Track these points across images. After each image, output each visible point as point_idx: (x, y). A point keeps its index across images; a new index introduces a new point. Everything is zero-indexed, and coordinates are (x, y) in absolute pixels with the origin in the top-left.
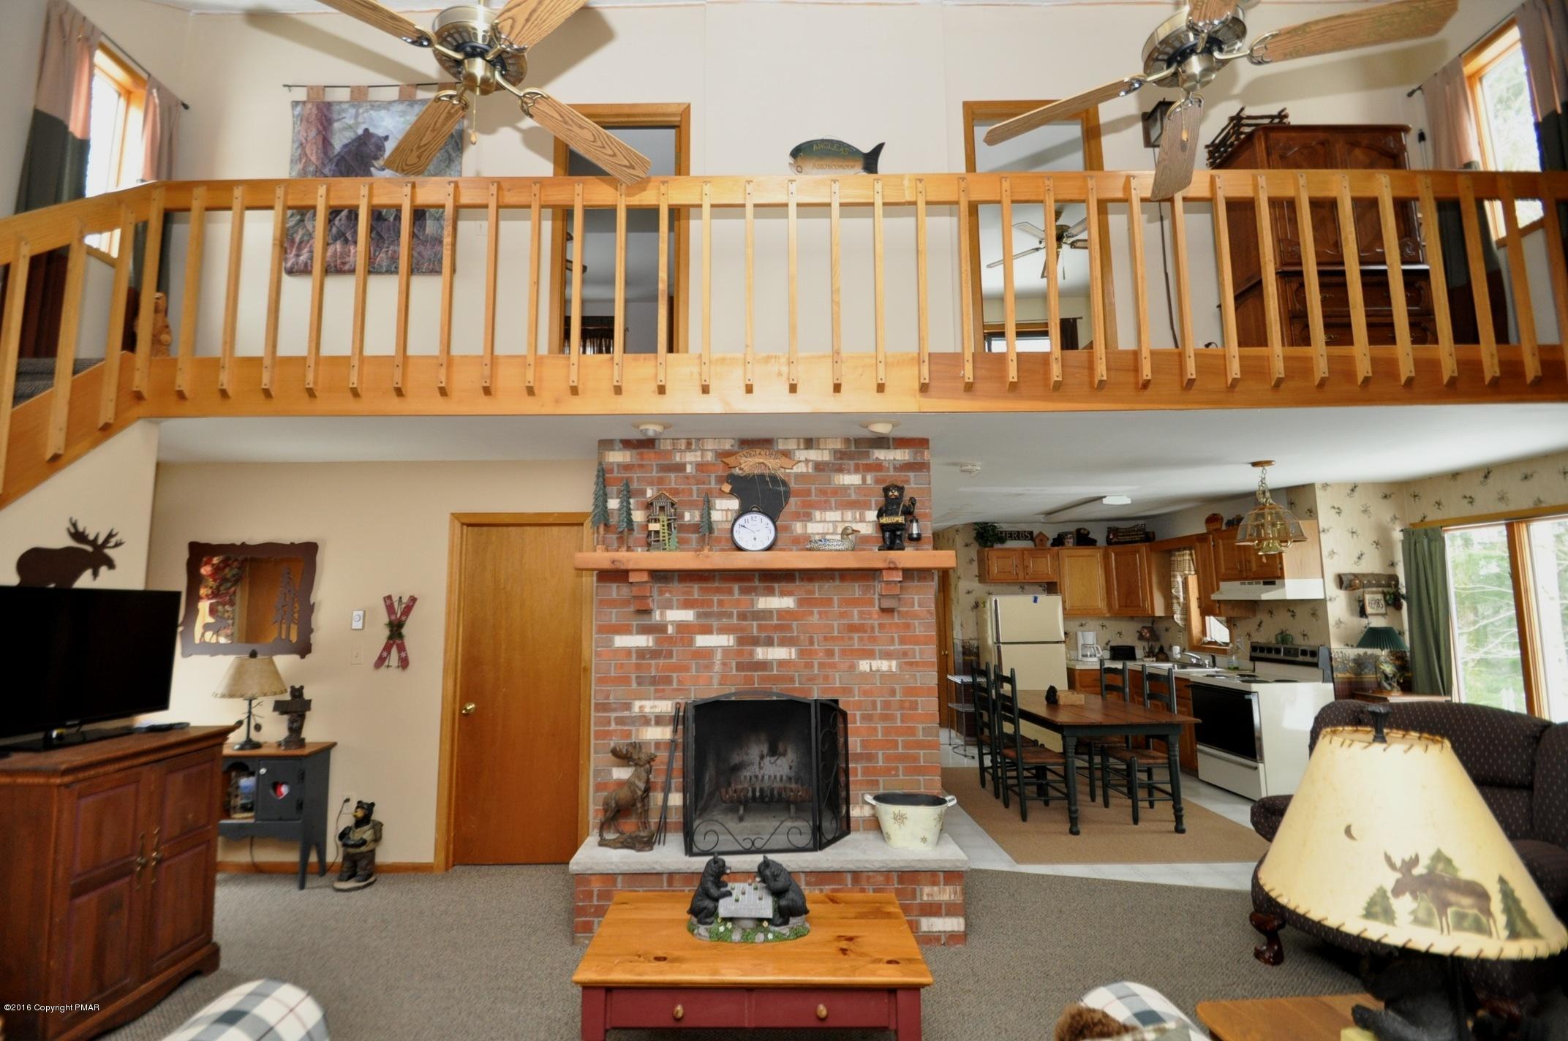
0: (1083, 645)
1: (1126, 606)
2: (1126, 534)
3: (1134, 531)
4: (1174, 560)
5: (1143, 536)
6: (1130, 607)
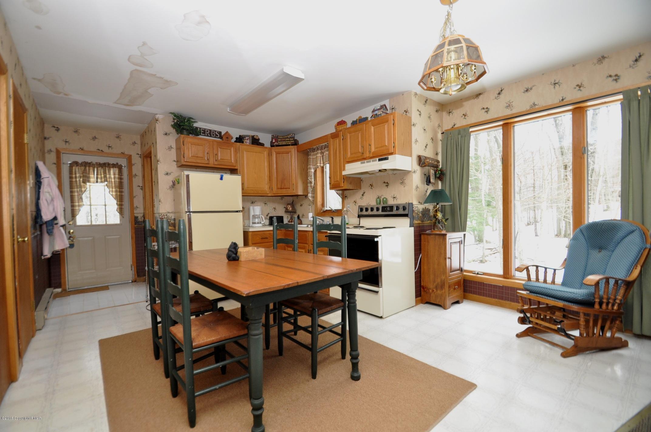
0: (253, 216)
1: (281, 188)
2: (283, 140)
3: (288, 138)
4: (310, 158)
5: (293, 141)
6: (284, 188)
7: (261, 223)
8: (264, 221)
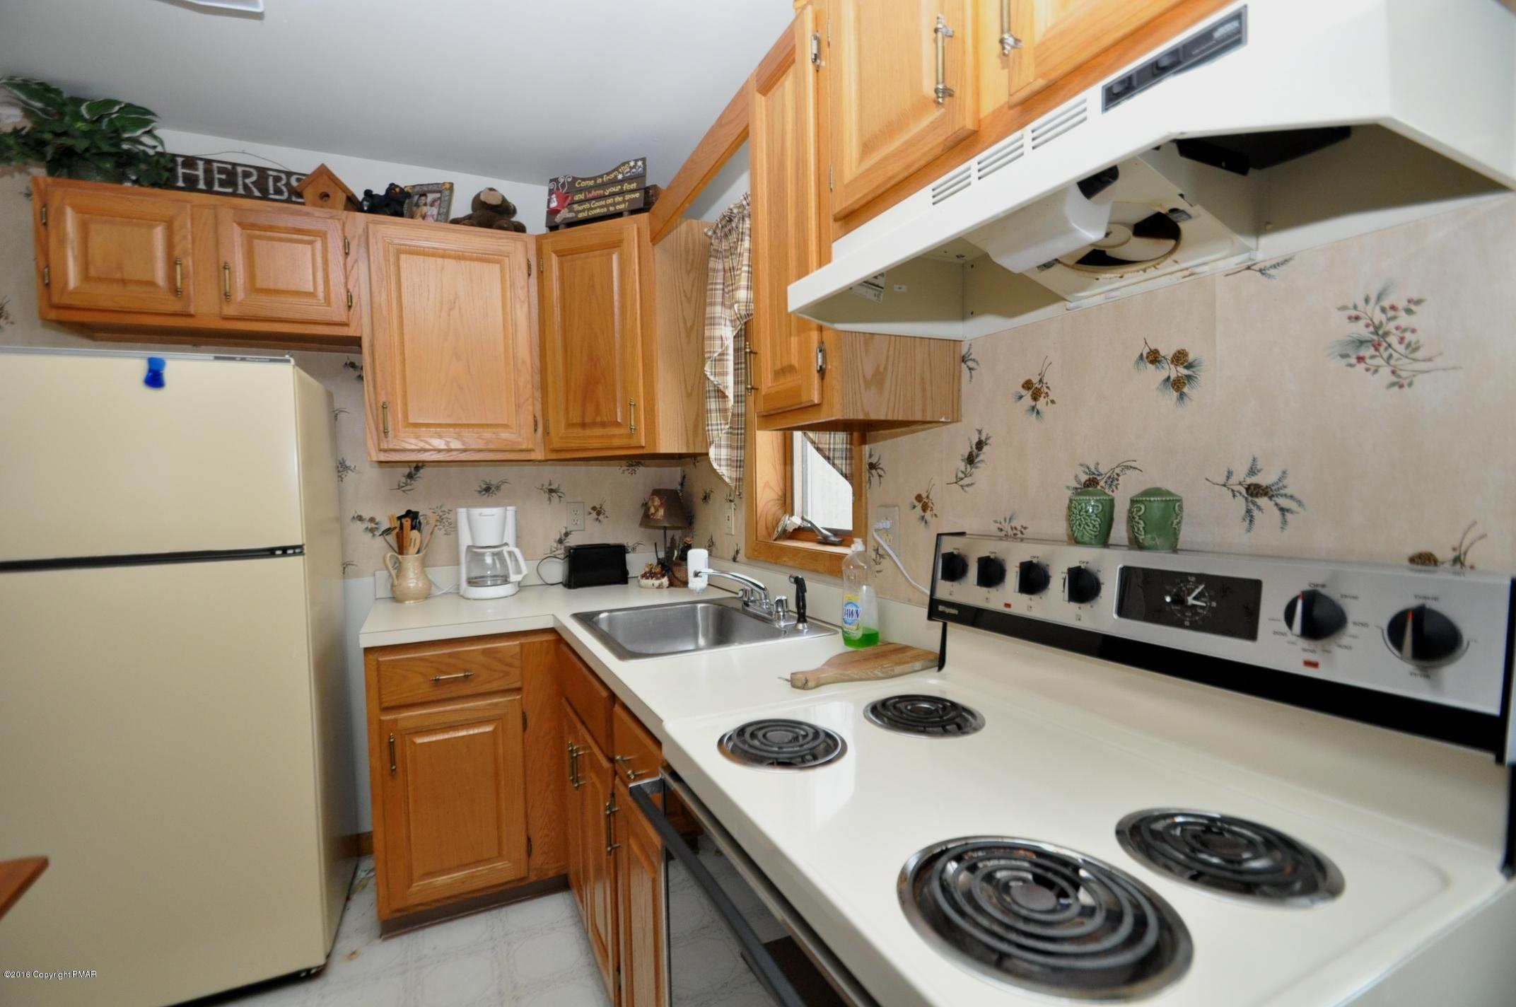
0: (469, 549)
1: (584, 425)
2: (594, 193)
3: (615, 182)
4: (714, 270)
5: (637, 195)
6: (593, 424)
7: (505, 580)
8: (525, 571)
